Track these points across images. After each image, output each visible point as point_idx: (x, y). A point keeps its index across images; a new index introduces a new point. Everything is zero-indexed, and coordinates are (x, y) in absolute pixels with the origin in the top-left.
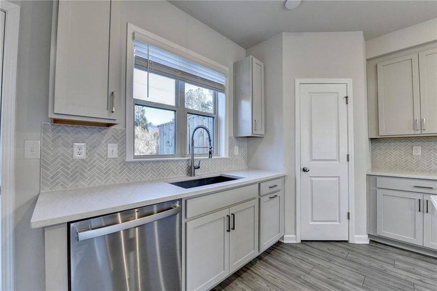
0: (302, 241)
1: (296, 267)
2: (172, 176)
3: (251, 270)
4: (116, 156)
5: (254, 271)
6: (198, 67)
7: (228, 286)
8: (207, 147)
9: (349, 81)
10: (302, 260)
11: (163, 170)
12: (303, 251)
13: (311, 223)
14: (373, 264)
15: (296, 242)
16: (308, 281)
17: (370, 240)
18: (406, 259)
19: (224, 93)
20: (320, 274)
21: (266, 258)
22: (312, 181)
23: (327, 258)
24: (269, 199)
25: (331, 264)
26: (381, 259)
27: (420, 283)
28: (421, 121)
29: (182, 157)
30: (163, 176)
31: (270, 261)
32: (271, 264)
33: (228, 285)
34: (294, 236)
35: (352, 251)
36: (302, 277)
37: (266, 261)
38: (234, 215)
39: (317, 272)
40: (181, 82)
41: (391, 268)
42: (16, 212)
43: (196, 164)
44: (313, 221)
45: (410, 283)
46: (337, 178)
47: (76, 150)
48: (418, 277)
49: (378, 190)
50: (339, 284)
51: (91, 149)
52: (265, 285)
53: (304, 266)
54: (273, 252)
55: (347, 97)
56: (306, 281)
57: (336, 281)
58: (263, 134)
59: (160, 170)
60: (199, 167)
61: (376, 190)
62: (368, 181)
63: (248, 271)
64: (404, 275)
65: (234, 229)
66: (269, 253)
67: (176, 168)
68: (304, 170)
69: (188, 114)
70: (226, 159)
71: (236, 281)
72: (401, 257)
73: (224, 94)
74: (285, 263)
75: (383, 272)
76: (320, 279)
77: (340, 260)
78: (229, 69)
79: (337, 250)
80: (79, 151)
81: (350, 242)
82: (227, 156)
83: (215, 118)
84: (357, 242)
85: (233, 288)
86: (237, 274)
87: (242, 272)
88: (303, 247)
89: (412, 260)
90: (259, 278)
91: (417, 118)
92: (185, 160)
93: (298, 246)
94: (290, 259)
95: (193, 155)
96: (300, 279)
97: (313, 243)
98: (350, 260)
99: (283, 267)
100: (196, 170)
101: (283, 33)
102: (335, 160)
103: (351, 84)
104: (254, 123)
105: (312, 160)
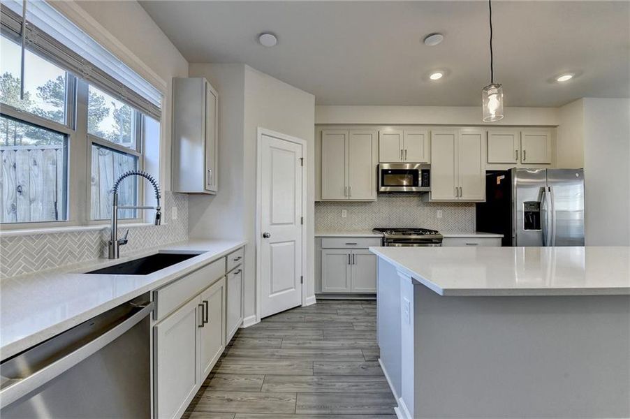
0: (262, 319)
1: (267, 347)
2: (69, 263)
3: (219, 373)
5: (224, 371)
6: (120, 66)
7: (197, 406)
8: (152, 208)
9: (304, 142)
10: (269, 337)
11: (53, 251)
12: (266, 329)
13: (271, 296)
14: (325, 319)
15: (256, 323)
16: (282, 354)
17: (317, 300)
18: (343, 306)
19: (159, 121)
20: (290, 343)
21: (230, 352)
22: (271, 247)
23: (290, 327)
24: (233, 275)
25: (297, 331)
26: (328, 312)
27: (355, 320)
28: (350, 188)
29: (82, 225)
30: (52, 265)
31: (237, 353)
32: (239, 356)
33: (197, 404)
34: (254, 316)
35: (307, 313)
36: (277, 354)
37: (230, 356)
38: (207, 302)
39: (286, 343)
41: (336, 317)
43: (121, 236)
44: (272, 293)
45: (349, 323)
46: (293, 243)
48: (352, 317)
49: (323, 250)
50: (308, 345)
52: (243, 379)
53: (274, 343)
54: (235, 343)
55: (302, 159)
56: (281, 356)
57: (304, 343)
58: (216, 190)
59: (45, 252)
60: (126, 242)
61: (321, 251)
62: (316, 243)
63: (216, 375)
64: (344, 318)
65: (207, 322)
66: (232, 345)
67: (78, 247)
68: (265, 236)
69: (93, 146)
71: (206, 394)
72: (339, 306)
73: (158, 124)
74: (254, 347)
75: (332, 321)
76: (292, 348)
77: (300, 325)
78: (166, 84)
79: (295, 316)
81: (303, 306)
83: (140, 158)
84: (308, 305)
85: (205, 404)
86: (205, 387)
87: (209, 380)
88: (265, 324)
89: (345, 306)
90: (233, 376)
91: (347, 186)
92: (95, 231)
93: (261, 326)
94: (256, 342)
95: (116, 221)
96: (275, 357)
97: (273, 317)
98: (308, 322)
99: (253, 353)
100: (120, 246)
101: (246, 66)
102: (292, 224)
103: (305, 146)
104: (207, 175)
105: (272, 224)
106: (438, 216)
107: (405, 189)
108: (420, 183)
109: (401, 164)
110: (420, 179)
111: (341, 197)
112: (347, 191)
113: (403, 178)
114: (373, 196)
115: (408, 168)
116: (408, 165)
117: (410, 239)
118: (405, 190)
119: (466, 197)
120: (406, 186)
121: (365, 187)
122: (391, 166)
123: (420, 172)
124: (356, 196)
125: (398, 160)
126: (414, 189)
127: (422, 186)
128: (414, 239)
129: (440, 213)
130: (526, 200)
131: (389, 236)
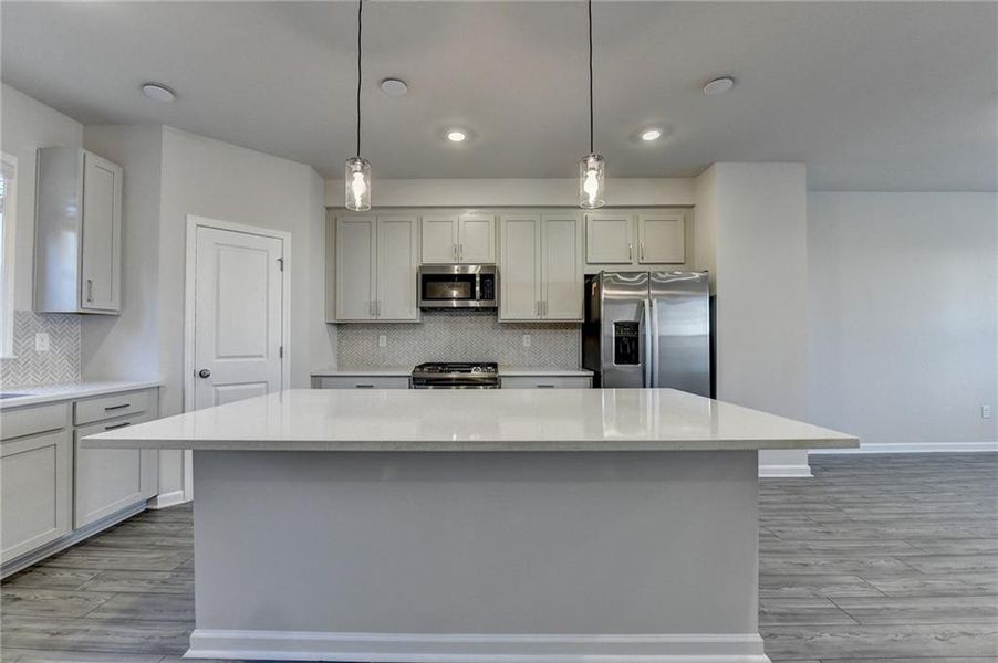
3: (45, 566)
5: (54, 565)
9: (287, 236)
28: (377, 302)
46: (263, 385)
55: (282, 260)
58: (118, 309)
62: (314, 384)
63: (37, 570)
68: (202, 375)
87: (21, 575)
91: (374, 299)
101: (165, 127)
102: (261, 356)
103: (288, 242)
104: (85, 286)
105: (220, 357)
106: (525, 345)
107: (455, 304)
108: (478, 294)
109: (448, 266)
110: (478, 288)
111: (365, 316)
112: (375, 307)
113: (452, 287)
114: (413, 314)
115: (456, 272)
116: (456, 267)
117: (450, 379)
118: (455, 306)
119: (554, 314)
120: (458, 299)
121: (402, 301)
123: (478, 279)
124: (387, 315)
125: (450, 260)
126: (472, 303)
127: (482, 298)
128: (457, 379)
129: (527, 340)
130: (617, 321)
131: (419, 375)
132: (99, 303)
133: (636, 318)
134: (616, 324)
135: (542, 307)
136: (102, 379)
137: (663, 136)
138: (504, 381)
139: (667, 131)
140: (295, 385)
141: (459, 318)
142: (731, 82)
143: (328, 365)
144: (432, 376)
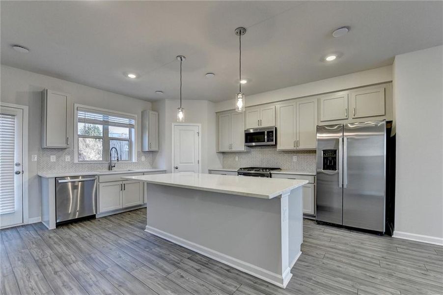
4: (69, 160)
9: (200, 125)
19: (135, 128)
28: (231, 144)
29: (106, 161)
40: (105, 126)
42: (29, 179)
43: (113, 165)
46: (193, 172)
47: (51, 158)
51: (58, 158)
55: (198, 133)
58: (157, 150)
65: (125, 190)
68: (176, 168)
69: (110, 140)
70: (136, 163)
78: (137, 116)
80: (53, 158)
82: (136, 161)
83: (130, 141)
92: (107, 163)
95: (111, 161)
100: (113, 168)
101: (166, 100)
102: (193, 163)
103: (200, 127)
104: (150, 145)
105: (181, 163)
108: (266, 140)
110: (266, 137)
111: (227, 150)
112: (231, 147)
114: (243, 148)
119: (302, 146)
120: (258, 142)
121: (239, 144)
122: (254, 130)
123: (266, 133)
124: (235, 149)
125: (257, 126)
126: (264, 144)
127: (268, 141)
128: (254, 173)
129: (295, 158)
130: (324, 149)
131: (240, 171)
132: (153, 149)
133: (335, 148)
134: (324, 151)
135: (297, 143)
136: (155, 168)
137: (338, 57)
138: (273, 175)
139: (340, 55)
140: (203, 172)
141: (265, 149)
142: (347, 30)
143: (218, 166)
144: (246, 172)
